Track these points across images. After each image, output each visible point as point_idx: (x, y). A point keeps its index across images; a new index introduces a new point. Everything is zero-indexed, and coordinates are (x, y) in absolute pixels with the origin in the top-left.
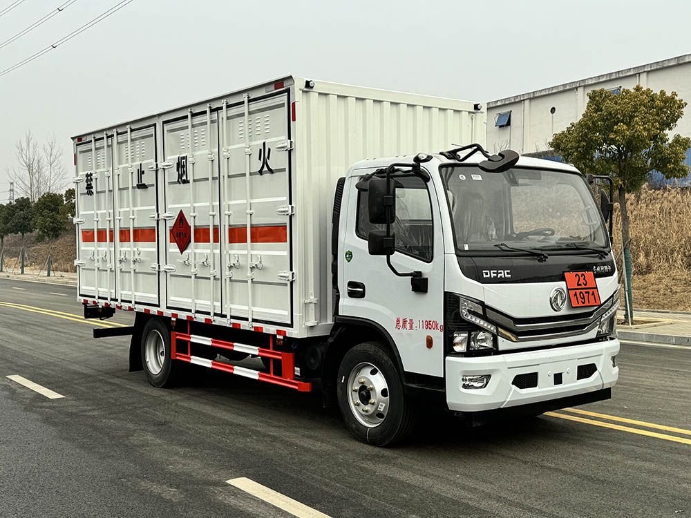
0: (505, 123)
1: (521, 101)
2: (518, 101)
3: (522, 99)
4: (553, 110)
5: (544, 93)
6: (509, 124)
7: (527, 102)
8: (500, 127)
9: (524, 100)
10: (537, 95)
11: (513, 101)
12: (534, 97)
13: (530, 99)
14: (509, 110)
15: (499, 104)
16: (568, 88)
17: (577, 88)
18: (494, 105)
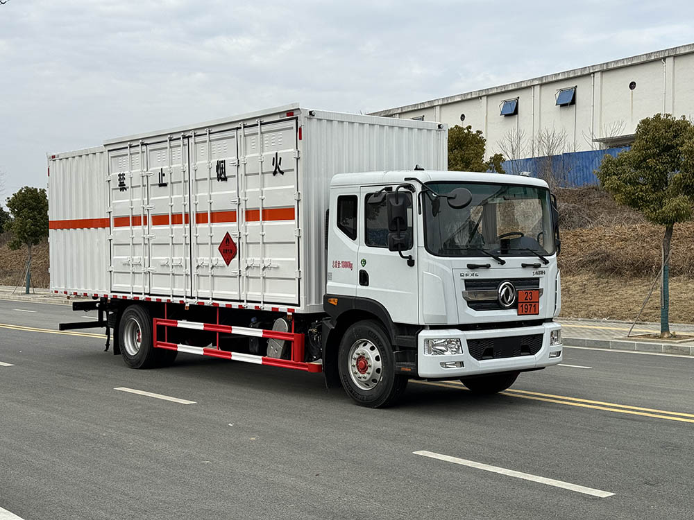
0: (569, 101)
1: (589, 75)
2: (586, 75)
3: (592, 71)
4: (632, 85)
5: (620, 64)
6: (573, 102)
7: (598, 75)
8: (562, 106)
9: (593, 73)
10: (611, 66)
11: (579, 74)
12: (607, 70)
13: (603, 72)
14: (574, 86)
15: (561, 77)
16: (653, 58)
17: (664, 59)
18: (554, 79)
